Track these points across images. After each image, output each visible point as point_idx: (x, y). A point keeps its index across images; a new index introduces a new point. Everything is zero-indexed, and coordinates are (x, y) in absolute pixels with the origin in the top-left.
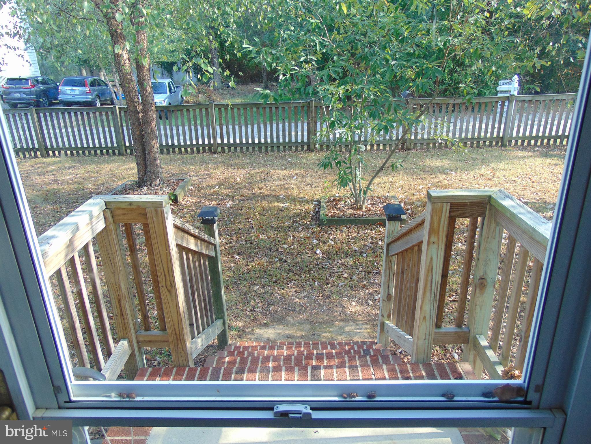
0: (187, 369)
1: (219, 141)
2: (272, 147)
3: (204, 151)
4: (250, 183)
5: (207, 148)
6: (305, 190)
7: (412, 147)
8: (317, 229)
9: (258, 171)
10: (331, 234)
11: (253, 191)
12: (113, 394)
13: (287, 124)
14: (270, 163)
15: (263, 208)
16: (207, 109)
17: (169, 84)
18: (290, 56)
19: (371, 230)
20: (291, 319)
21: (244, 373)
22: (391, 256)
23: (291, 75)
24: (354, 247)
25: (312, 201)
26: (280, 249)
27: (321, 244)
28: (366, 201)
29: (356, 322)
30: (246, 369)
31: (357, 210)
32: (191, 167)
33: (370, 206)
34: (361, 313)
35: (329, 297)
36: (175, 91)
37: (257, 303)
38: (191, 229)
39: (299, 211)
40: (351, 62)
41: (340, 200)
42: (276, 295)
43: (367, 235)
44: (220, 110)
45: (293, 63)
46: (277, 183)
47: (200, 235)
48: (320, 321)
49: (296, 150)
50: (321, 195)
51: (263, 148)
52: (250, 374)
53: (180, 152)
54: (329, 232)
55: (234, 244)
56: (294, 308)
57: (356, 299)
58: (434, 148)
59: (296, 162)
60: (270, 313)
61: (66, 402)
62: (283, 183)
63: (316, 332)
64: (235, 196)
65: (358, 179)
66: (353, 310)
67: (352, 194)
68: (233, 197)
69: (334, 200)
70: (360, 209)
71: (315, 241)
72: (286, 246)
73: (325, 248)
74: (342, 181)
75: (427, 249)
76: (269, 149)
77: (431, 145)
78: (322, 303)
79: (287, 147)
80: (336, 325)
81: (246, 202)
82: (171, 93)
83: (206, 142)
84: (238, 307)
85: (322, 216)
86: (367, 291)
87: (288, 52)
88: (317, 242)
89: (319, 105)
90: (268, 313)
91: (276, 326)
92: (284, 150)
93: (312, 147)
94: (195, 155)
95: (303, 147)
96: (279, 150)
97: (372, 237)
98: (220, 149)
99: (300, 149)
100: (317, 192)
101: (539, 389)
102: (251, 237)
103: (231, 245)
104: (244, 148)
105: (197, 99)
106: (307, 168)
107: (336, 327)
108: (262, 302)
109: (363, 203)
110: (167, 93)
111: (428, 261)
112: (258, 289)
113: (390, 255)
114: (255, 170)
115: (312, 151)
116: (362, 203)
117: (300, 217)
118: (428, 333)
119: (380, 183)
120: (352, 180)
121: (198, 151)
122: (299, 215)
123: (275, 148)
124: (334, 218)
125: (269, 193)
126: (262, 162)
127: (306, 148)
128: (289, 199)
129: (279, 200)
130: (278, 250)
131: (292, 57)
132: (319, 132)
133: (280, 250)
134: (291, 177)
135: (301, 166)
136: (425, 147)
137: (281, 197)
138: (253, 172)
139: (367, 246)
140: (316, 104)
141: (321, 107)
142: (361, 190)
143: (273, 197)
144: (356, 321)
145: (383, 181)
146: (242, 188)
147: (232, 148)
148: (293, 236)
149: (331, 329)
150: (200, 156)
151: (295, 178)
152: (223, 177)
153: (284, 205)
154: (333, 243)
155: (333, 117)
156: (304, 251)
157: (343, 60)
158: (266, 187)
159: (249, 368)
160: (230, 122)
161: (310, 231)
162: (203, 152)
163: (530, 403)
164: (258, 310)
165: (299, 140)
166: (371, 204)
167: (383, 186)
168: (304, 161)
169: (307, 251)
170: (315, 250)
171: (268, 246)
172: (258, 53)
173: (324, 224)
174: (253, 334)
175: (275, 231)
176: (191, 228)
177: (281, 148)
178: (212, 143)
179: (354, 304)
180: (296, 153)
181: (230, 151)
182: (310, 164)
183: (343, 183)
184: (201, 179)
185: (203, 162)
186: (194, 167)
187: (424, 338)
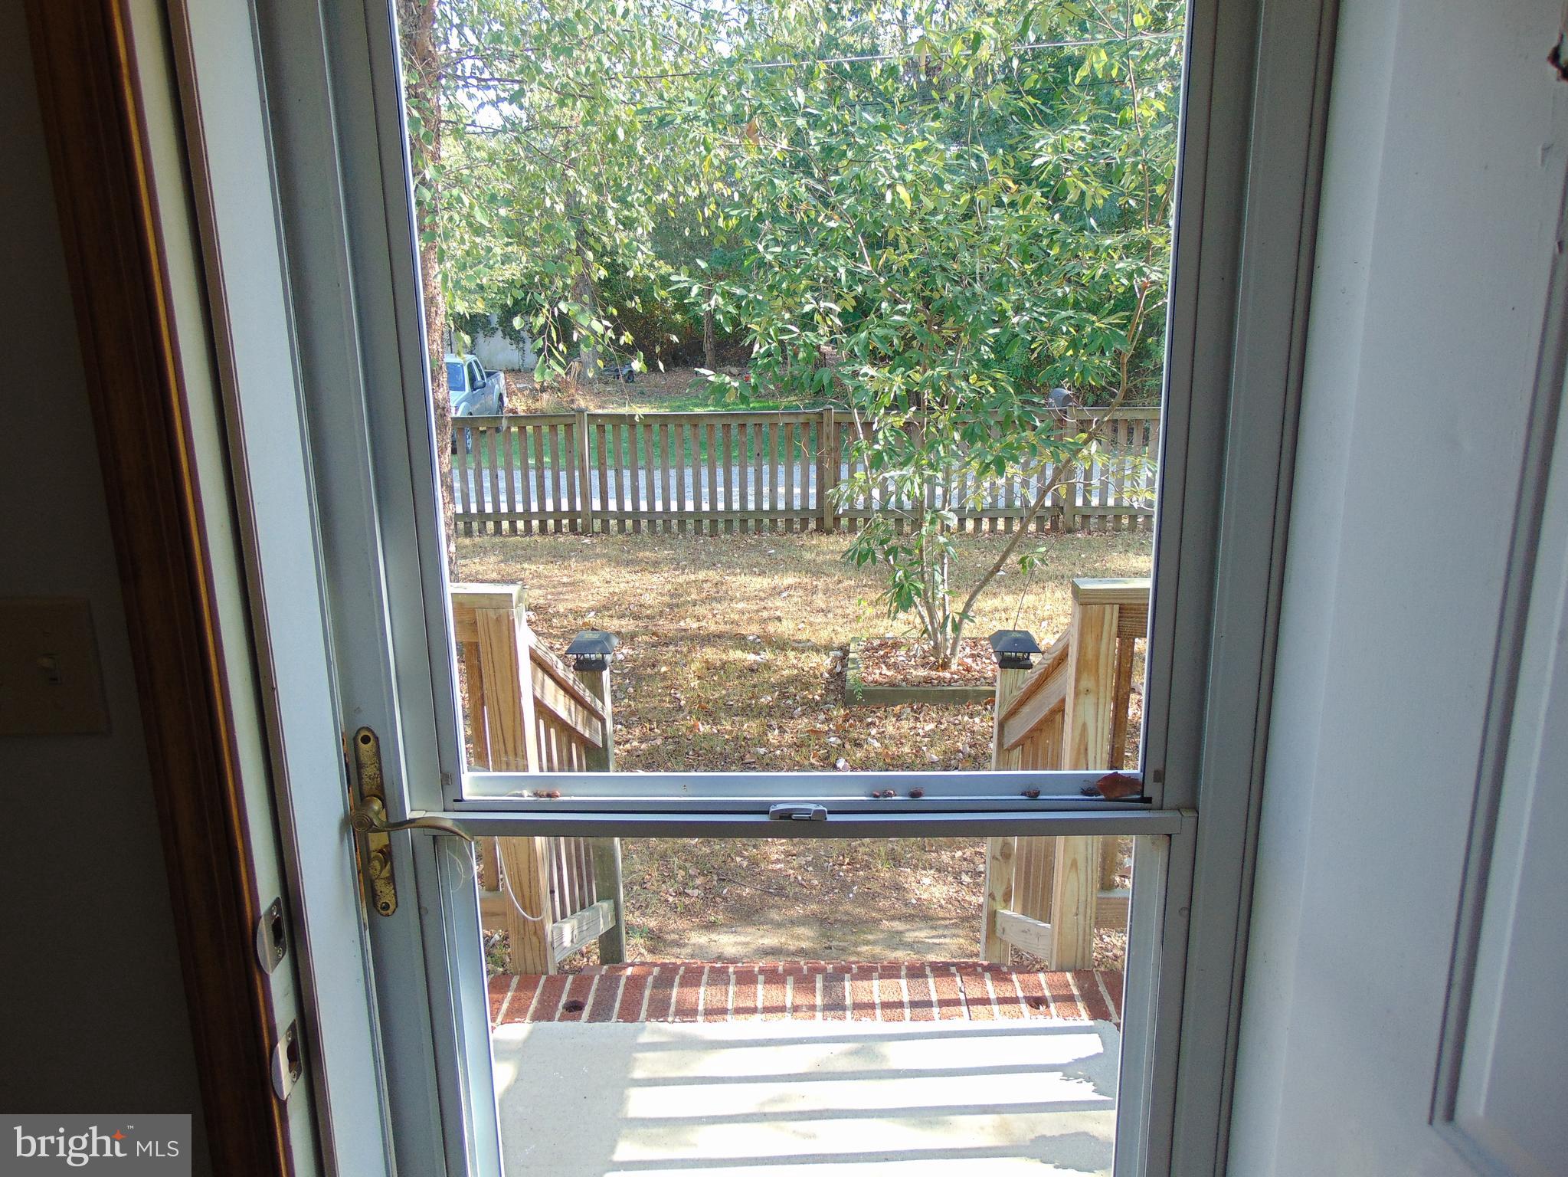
0: (544, 978)
1: (596, 506)
2: (729, 522)
3: (558, 529)
4: (675, 605)
5: (565, 522)
6: (811, 624)
7: (1078, 526)
8: (839, 712)
9: (693, 577)
10: (873, 724)
11: (682, 623)
12: (526, 793)
13: (766, 468)
14: (724, 559)
15: (707, 662)
16: (569, 427)
17: (470, 366)
18: (780, 302)
19: (971, 716)
20: (774, 915)
21: (672, 986)
22: (1008, 750)
23: (781, 343)
24: (927, 754)
25: (827, 648)
26: (748, 756)
27: (848, 746)
28: (959, 648)
29: (930, 923)
30: (677, 979)
31: (937, 670)
32: (526, 566)
33: (969, 661)
34: (943, 902)
35: (868, 866)
36: (485, 384)
37: (692, 878)
38: (560, 669)
39: (795, 672)
40: (922, 317)
41: (896, 645)
42: (738, 859)
43: (960, 727)
44: (601, 428)
45: (787, 316)
46: (741, 605)
47: (576, 688)
48: (845, 918)
49: (789, 528)
50: (851, 636)
51: (706, 522)
52: (685, 990)
53: (498, 530)
54: (869, 720)
55: (635, 743)
56: (782, 888)
57: (932, 872)
58: (1132, 528)
59: (788, 557)
60: (725, 899)
61: (455, 801)
62: (755, 608)
63: (835, 943)
64: (636, 636)
65: (940, 595)
66: (925, 896)
67: (926, 631)
68: (632, 639)
69: (881, 645)
70: (945, 666)
71: (833, 739)
72: (762, 751)
73: (858, 755)
74: (899, 594)
75: (1075, 705)
76: (721, 526)
77: (1125, 521)
78: (849, 880)
79: (766, 521)
80: (882, 927)
81: (665, 649)
82: (473, 388)
83: (565, 506)
84: (648, 885)
85: (852, 682)
86: (959, 854)
87: (775, 293)
88: (839, 742)
89: (846, 419)
90: (718, 900)
91: (739, 929)
92: (759, 530)
93: (829, 522)
94: (536, 537)
95: (805, 523)
96: (744, 529)
97: (973, 732)
98: (597, 524)
99: (797, 526)
100: (839, 629)
101: (1160, 777)
102: (678, 730)
103: (628, 746)
104: (659, 522)
105: (538, 405)
106: (816, 571)
107: (883, 931)
108: (704, 875)
109: (953, 653)
110: (462, 389)
111: (1077, 733)
112: (695, 846)
113: (1005, 747)
114: (685, 576)
115: (829, 532)
116: (948, 652)
117: (798, 684)
118: (1082, 899)
119: (996, 610)
120: (925, 591)
121: (543, 529)
122: (793, 680)
123: (736, 524)
124: (880, 688)
125: (722, 628)
126: (703, 557)
127: (812, 525)
128: (769, 644)
129: (746, 645)
130: (742, 758)
131: (784, 303)
132: (844, 481)
133: (748, 759)
134: (775, 592)
135: (798, 565)
136: (1109, 525)
137: (751, 638)
138: (681, 579)
139: (960, 751)
140: (840, 419)
141: (852, 424)
142: (946, 618)
143: (730, 638)
144: (931, 919)
145: (1004, 606)
146: (654, 618)
147: (629, 523)
148: (780, 727)
149: (870, 937)
150: (548, 540)
151: (785, 594)
152: (605, 591)
153: (757, 658)
154: (877, 744)
155: (878, 443)
156: (806, 763)
157: (902, 313)
158: (714, 616)
159: (683, 977)
160: (626, 460)
161: (822, 717)
162: (555, 532)
163: (1149, 800)
164: (696, 892)
165: (797, 504)
166: (972, 656)
167: (1004, 616)
168: (808, 556)
169: (813, 761)
170: (832, 759)
171: (718, 749)
172: (707, 294)
173: (855, 702)
174: (684, 945)
175: (736, 715)
176: (561, 665)
177: (751, 523)
178: (579, 508)
179: (927, 881)
180: (789, 535)
181: (622, 529)
182: (824, 563)
183: (903, 600)
184: (552, 594)
185: (557, 555)
186: (534, 567)
187: (1074, 911)
